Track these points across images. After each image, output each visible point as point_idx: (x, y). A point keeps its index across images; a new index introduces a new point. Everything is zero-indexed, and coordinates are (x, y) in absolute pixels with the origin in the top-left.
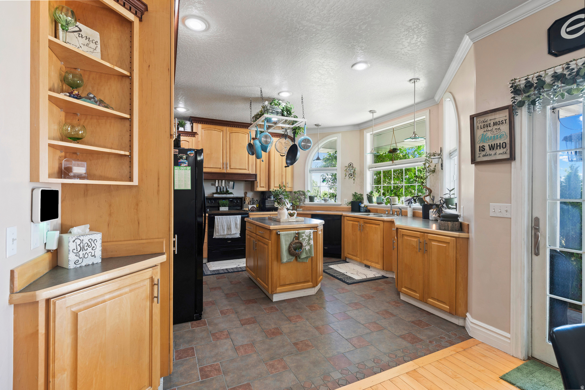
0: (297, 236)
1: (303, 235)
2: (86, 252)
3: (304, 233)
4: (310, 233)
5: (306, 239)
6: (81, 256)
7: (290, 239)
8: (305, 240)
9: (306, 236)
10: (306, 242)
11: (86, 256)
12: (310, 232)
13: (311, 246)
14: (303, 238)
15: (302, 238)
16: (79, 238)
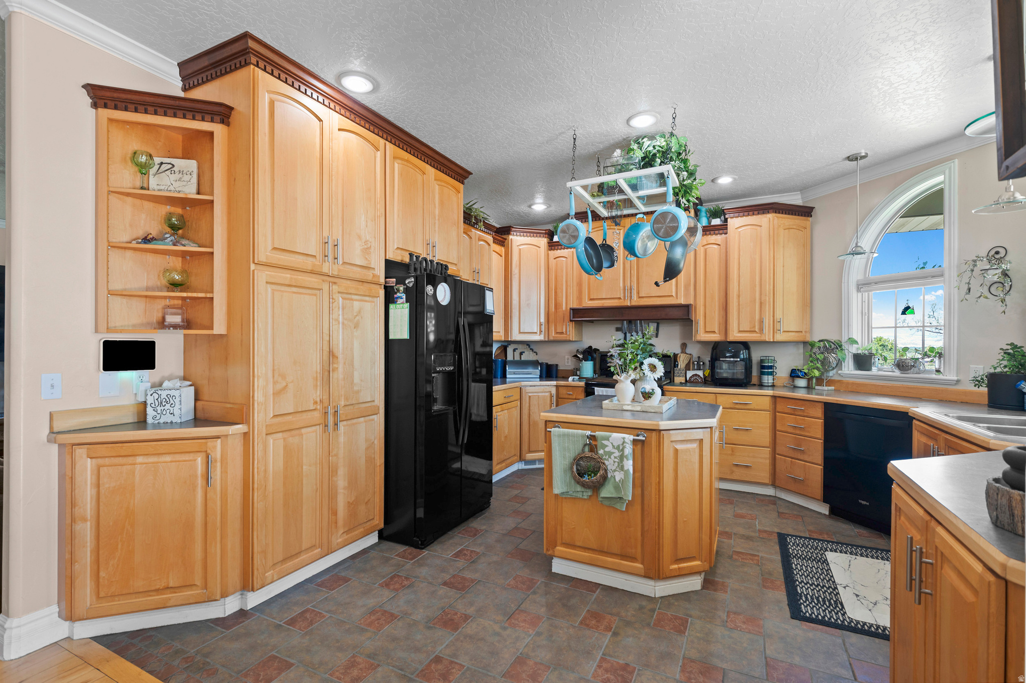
0: (592, 444)
1: (605, 442)
2: (164, 408)
3: (607, 439)
4: (624, 442)
5: (615, 455)
6: (159, 411)
7: (574, 449)
8: (612, 457)
9: (613, 446)
10: (614, 462)
11: (164, 413)
12: (624, 438)
13: (627, 472)
14: (607, 449)
15: (604, 449)
16: (157, 392)
